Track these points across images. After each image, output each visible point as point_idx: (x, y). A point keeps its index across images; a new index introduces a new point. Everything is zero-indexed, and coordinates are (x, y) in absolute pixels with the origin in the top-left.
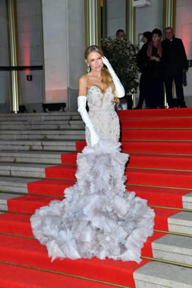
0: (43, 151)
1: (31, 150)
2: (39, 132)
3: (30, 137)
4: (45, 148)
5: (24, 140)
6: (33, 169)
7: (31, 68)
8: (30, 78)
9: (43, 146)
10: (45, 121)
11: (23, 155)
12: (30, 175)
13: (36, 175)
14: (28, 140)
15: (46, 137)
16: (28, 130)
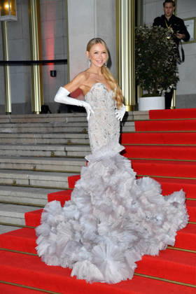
0: (67, 157)
1: (53, 156)
2: (62, 136)
3: (52, 141)
4: (69, 154)
5: (46, 144)
6: (54, 178)
7: (56, 62)
8: (54, 74)
9: (66, 151)
10: (69, 122)
11: (44, 162)
12: (51, 184)
13: (58, 185)
14: (50, 144)
15: (69, 142)
16: (50, 133)
